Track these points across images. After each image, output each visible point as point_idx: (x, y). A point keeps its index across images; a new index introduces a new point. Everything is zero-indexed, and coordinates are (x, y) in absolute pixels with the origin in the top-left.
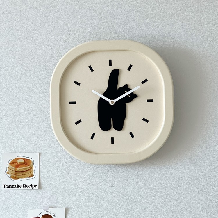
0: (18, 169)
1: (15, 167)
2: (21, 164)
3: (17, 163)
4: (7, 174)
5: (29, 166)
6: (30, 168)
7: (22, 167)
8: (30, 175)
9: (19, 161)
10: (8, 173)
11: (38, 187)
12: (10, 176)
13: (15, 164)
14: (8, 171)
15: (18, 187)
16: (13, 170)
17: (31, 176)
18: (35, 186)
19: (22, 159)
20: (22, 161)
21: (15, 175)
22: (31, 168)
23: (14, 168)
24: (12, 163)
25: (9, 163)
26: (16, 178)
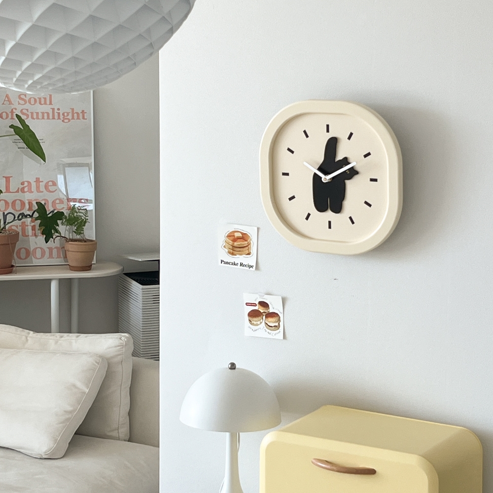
0: (236, 244)
1: (232, 241)
2: (239, 238)
3: (234, 236)
4: (224, 249)
5: (246, 242)
6: (247, 245)
7: (240, 242)
8: (247, 252)
9: (237, 235)
10: (225, 247)
11: (254, 267)
12: (227, 251)
13: (232, 238)
14: (224, 245)
15: (235, 264)
16: (230, 244)
17: (249, 254)
18: (252, 267)
19: (240, 233)
20: (240, 235)
21: (232, 251)
22: (249, 245)
23: (231, 243)
24: (229, 236)
25: (226, 235)
26: (233, 254)
